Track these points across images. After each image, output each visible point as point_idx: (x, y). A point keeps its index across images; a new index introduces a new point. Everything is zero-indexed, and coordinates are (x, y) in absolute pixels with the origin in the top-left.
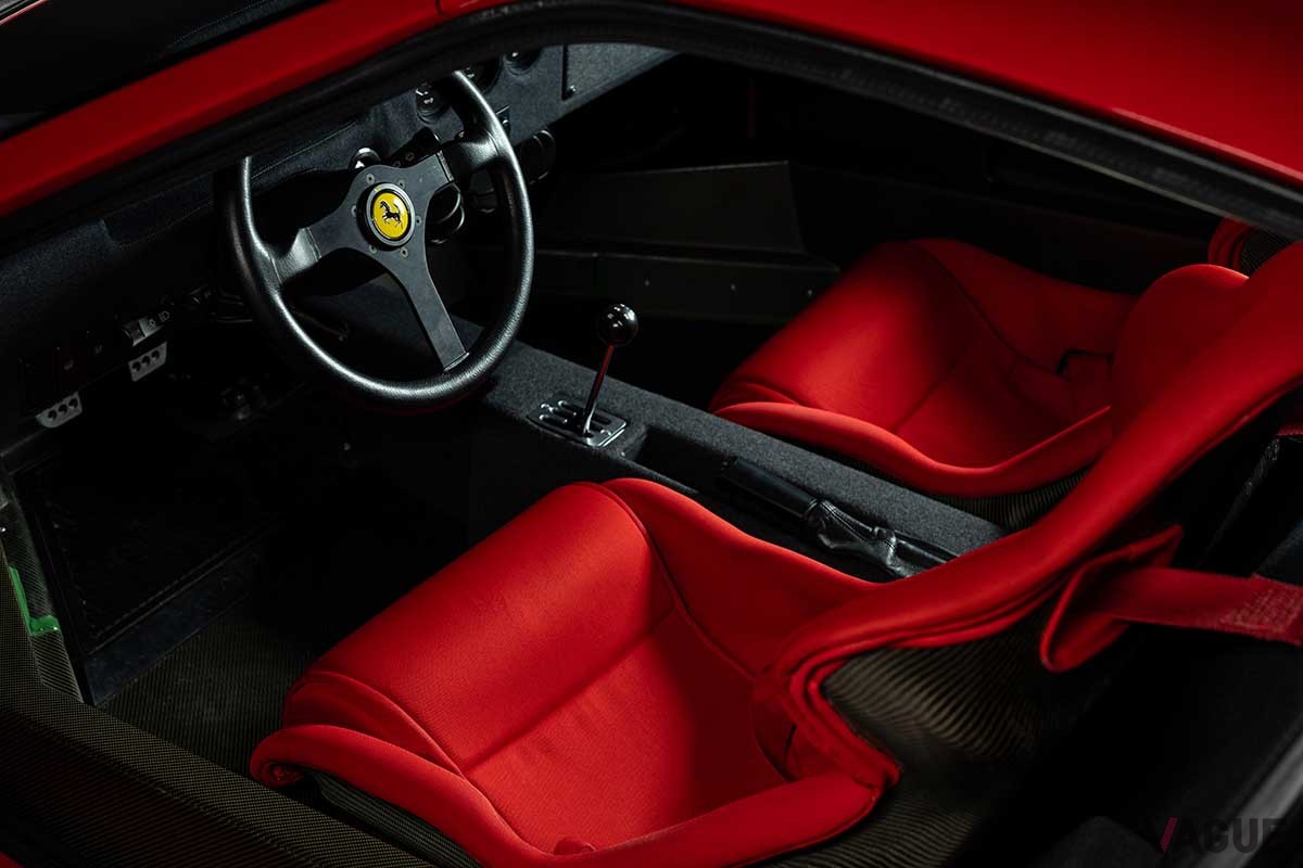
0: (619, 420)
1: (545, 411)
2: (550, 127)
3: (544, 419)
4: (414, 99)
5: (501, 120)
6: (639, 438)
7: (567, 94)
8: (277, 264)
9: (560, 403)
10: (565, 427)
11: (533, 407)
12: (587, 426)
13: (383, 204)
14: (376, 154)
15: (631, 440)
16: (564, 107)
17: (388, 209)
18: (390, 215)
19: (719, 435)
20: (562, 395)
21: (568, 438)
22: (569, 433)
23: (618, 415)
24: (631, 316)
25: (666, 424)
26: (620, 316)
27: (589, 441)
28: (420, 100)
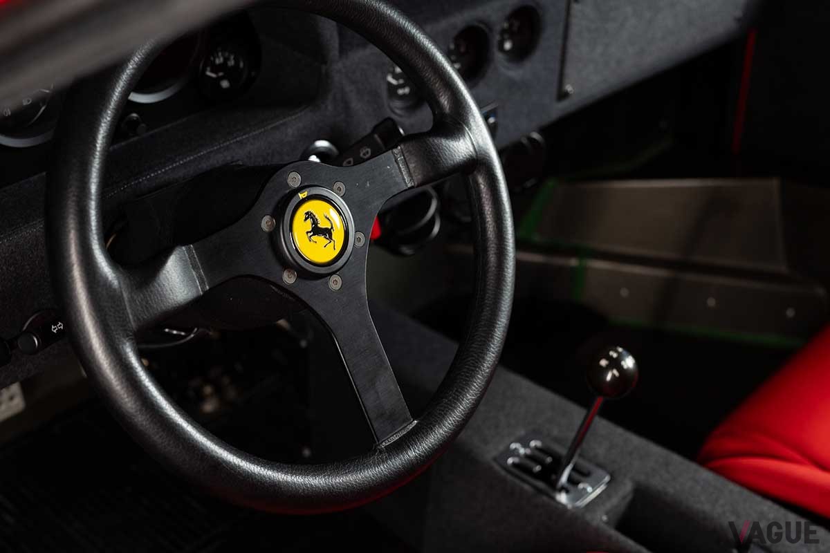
0: (600, 472)
1: (514, 453)
2: (542, 131)
3: (514, 465)
4: (384, 87)
5: (486, 118)
6: (624, 498)
7: (563, 95)
8: (132, 300)
9: (533, 444)
10: (537, 476)
11: (501, 448)
12: (564, 479)
13: (309, 215)
14: (334, 149)
15: (615, 501)
16: (558, 109)
17: (315, 222)
18: (316, 230)
19: (721, 502)
20: (536, 434)
21: (539, 491)
22: (541, 484)
23: (600, 466)
24: (629, 363)
25: (656, 482)
26: (615, 363)
27: (563, 498)
28: (392, 89)
